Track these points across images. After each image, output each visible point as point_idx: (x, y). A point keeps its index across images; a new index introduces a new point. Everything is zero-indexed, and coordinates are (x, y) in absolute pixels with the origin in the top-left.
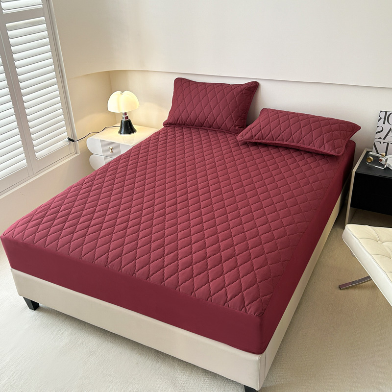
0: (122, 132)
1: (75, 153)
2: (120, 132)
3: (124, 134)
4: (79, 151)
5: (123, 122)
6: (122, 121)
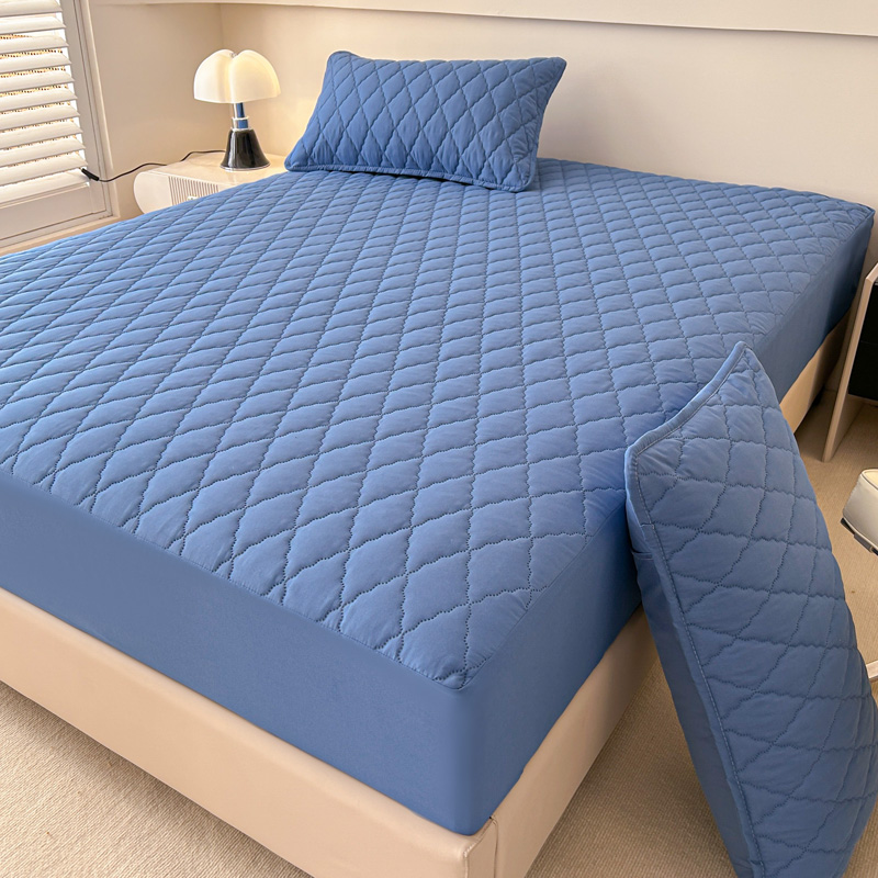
0: (230, 162)
2: (225, 164)
3: (235, 166)
5: (233, 135)
6: (231, 132)
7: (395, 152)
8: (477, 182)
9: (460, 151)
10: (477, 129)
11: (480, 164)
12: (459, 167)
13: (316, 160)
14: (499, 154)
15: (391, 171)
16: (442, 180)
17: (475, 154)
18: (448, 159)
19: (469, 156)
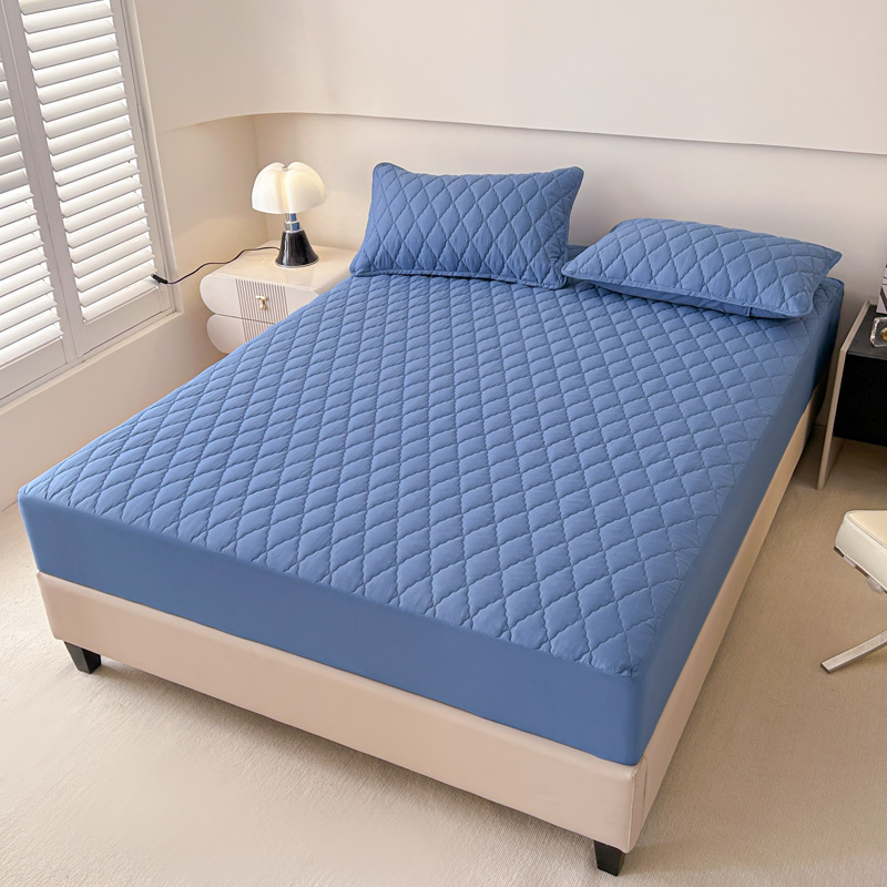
0: (285, 261)
1: (171, 310)
2: (280, 261)
3: (289, 264)
4: (181, 307)
5: (287, 236)
6: (284, 234)
7: (448, 259)
8: (520, 282)
9: (505, 257)
10: (518, 239)
11: (523, 268)
12: (505, 270)
13: (378, 267)
14: (538, 259)
15: (445, 274)
16: (489, 280)
17: (518, 260)
18: (495, 263)
19: (513, 261)
